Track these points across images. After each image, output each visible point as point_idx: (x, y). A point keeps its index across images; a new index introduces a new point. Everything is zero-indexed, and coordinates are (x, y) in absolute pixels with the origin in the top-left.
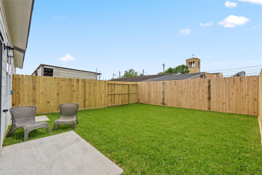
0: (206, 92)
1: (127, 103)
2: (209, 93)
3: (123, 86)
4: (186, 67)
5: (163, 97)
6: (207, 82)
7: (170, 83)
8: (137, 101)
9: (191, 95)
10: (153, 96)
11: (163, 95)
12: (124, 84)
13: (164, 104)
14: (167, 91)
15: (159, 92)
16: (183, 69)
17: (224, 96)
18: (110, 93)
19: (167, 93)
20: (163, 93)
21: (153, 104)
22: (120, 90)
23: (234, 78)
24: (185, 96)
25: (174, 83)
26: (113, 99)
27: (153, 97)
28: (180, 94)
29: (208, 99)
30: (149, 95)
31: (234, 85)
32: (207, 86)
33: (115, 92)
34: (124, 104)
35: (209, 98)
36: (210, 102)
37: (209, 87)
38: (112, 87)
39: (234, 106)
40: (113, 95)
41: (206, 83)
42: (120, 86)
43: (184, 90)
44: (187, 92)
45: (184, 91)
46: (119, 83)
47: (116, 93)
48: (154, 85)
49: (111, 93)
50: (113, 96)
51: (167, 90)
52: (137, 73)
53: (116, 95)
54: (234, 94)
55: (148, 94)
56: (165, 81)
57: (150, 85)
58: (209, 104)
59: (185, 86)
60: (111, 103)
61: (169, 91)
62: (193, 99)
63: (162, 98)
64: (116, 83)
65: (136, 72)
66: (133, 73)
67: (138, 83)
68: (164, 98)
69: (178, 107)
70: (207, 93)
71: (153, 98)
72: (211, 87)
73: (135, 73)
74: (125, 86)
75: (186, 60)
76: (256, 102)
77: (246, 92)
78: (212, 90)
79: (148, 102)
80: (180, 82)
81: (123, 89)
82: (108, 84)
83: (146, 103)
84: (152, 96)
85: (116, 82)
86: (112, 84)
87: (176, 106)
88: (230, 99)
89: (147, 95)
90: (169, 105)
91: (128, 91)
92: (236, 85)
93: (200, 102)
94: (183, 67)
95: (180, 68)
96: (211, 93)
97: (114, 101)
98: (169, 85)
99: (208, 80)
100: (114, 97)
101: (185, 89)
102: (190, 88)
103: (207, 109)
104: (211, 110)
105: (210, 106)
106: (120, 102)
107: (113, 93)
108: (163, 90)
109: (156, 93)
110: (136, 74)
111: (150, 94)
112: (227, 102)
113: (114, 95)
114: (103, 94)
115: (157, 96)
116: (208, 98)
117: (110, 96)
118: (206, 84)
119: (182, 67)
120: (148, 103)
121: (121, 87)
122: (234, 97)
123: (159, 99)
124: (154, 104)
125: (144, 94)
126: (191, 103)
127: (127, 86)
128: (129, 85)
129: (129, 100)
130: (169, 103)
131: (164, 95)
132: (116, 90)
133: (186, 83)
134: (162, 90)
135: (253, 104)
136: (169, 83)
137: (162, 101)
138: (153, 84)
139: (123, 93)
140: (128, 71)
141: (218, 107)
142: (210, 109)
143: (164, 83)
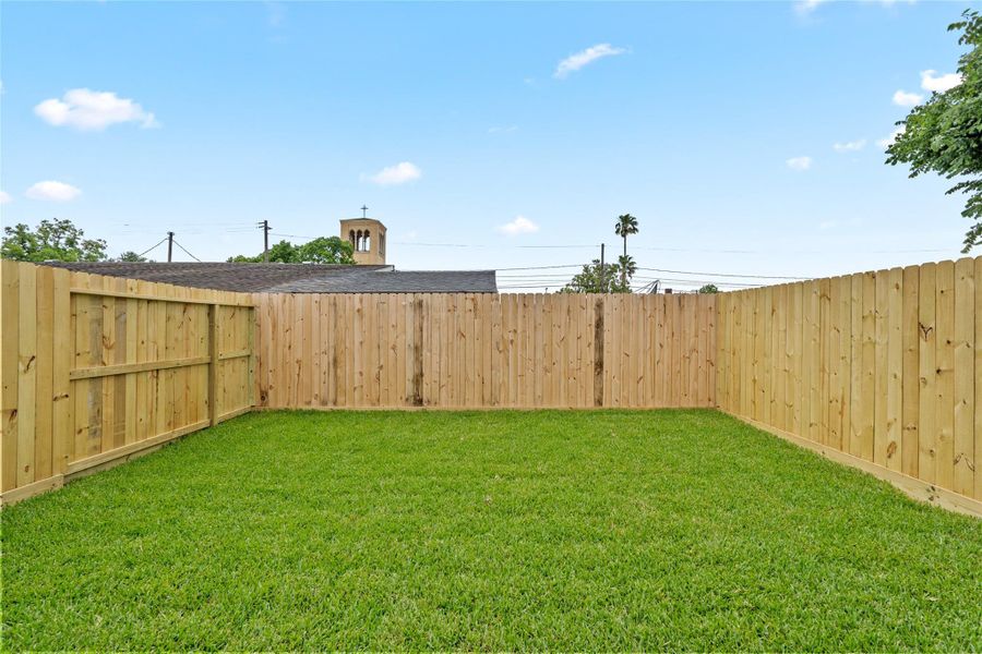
0: (590, 344)
1: (204, 421)
2: (600, 348)
3: (177, 312)
4: (345, 248)
5: (417, 371)
6: (594, 306)
7: (451, 308)
8: (255, 401)
9: (539, 355)
10: (357, 366)
11: (417, 359)
12: (187, 304)
13: (419, 402)
14: (435, 342)
15: (394, 348)
16: (335, 252)
17: (641, 355)
18: (84, 368)
19: (436, 351)
20: (418, 349)
21: (358, 407)
22: (162, 343)
23: (665, 299)
24: (516, 361)
25: (470, 305)
26: (108, 410)
27: (357, 370)
28: (496, 352)
29: (596, 369)
30: (335, 361)
31: (665, 321)
32: (594, 323)
33: (122, 356)
34: (184, 428)
35: (599, 365)
36: (602, 378)
37: (599, 324)
38: (100, 322)
39: (665, 385)
40: (112, 381)
41: (589, 310)
42: (162, 311)
43: (511, 336)
44: (524, 347)
45: (512, 342)
46: (150, 296)
47: (131, 361)
48: (365, 311)
49: (96, 370)
50: (109, 387)
51: (435, 340)
52: (98, 246)
53: (130, 381)
54: (665, 346)
55: (326, 360)
56: (426, 296)
57: (341, 313)
58: (598, 386)
60: (96, 442)
61: (444, 341)
62: (546, 371)
63: (410, 375)
64: (129, 294)
65: (87, 237)
66: (71, 242)
67: (260, 298)
68: (422, 375)
69: (487, 407)
70: (593, 346)
71: (357, 376)
72: (606, 327)
73: (88, 244)
74: (192, 312)
75: (342, 222)
76: (712, 369)
77: (692, 340)
78: (606, 336)
79: (332, 397)
81: (180, 334)
82: (73, 295)
83: (315, 406)
84: (352, 366)
85: (131, 282)
86: (101, 297)
87: (477, 406)
88: (655, 364)
89: (324, 368)
90: (443, 406)
91: (204, 346)
92: (669, 321)
93: (572, 379)
94: (335, 244)
95: (321, 247)
96: (605, 345)
97: (120, 425)
98: (444, 315)
99: (594, 302)
100: (120, 393)
101: (515, 331)
102: (535, 327)
103: (591, 405)
104: (606, 405)
105: (602, 393)
106: (161, 421)
107: (112, 366)
108: (417, 339)
109: (375, 351)
110: (97, 252)
111: (341, 358)
112: (649, 375)
113: (120, 376)
114: (27, 383)
115: (381, 367)
116: (596, 364)
117: (84, 393)
118: (589, 314)
119: (329, 245)
120: (330, 406)
121: (168, 319)
122: (666, 356)
123: (392, 379)
124: (367, 407)
125: (299, 355)
126: (538, 386)
127: (204, 312)
128: (211, 307)
129: (211, 404)
130: (444, 394)
131: (419, 360)
132: (131, 345)
133: (521, 309)
134: (410, 337)
135: (707, 375)
136: (445, 305)
137: (410, 389)
138: (358, 306)
139: (182, 359)
140: (33, 229)
141: (625, 394)
142: (601, 404)
143: (420, 304)
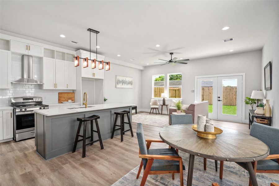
61: (207, 94)
98: (207, 90)
143: (203, 89)
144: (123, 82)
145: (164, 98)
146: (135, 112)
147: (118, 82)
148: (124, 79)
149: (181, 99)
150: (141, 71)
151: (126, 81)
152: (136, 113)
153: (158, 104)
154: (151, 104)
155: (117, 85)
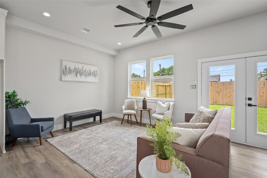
9: (227, 94)
24: (221, 95)
28: (216, 93)
31: (264, 86)
44: (223, 92)
54: (264, 92)
59: (221, 87)
62: (229, 97)
80: (216, 84)
87: (212, 103)
91: (165, 92)
101: (221, 89)
102: (226, 88)
122: (264, 95)
126: (227, 100)
127: (165, 86)
133: (222, 85)
144: (78, 72)
145: (144, 99)
146: (99, 119)
147: (65, 71)
148: (80, 66)
149: (173, 99)
150: (114, 57)
151: (84, 69)
152: (101, 121)
153: (136, 107)
154: (123, 107)
155: (63, 76)
